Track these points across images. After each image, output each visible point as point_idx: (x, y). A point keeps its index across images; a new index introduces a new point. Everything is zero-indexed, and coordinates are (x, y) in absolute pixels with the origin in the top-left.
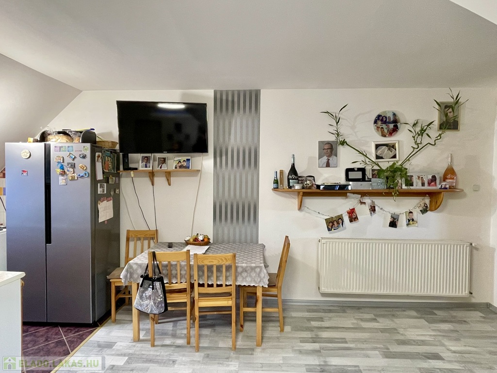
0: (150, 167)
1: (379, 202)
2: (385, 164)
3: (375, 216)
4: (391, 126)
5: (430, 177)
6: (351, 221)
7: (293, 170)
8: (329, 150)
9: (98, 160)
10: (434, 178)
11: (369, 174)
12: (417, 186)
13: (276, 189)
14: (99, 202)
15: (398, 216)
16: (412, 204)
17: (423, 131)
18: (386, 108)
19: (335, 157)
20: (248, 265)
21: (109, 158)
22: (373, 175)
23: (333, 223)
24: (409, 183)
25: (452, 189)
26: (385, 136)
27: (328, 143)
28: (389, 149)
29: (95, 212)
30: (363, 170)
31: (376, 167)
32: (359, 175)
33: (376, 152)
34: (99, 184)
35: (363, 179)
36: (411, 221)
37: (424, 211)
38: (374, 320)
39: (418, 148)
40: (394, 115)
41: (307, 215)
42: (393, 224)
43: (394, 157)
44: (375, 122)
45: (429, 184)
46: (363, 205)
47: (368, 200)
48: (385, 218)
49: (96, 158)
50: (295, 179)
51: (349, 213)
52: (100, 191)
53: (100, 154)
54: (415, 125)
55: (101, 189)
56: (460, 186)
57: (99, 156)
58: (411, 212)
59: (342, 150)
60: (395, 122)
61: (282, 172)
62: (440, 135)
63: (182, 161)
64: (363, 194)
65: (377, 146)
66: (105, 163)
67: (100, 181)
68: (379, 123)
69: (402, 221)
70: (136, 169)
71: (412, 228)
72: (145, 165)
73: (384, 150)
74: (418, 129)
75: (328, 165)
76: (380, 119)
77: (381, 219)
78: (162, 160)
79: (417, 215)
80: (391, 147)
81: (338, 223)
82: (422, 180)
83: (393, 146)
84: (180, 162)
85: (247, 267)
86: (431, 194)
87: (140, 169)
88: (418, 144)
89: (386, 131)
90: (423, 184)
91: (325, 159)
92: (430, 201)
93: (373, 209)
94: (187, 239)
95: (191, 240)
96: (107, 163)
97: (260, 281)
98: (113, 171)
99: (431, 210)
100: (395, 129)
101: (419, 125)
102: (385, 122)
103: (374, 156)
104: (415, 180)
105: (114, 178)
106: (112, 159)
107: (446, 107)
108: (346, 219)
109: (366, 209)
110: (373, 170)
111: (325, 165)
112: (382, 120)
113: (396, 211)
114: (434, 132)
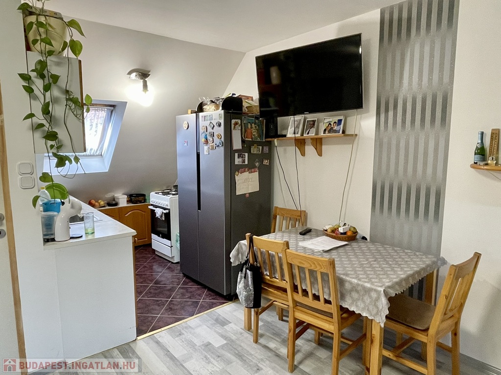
0: (298, 133)
9: (235, 128)
14: (237, 173)
20: (360, 283)
21: (253, 124)
29: (231, 184)
34: (236, 155)
49: (233, 126)
52: (238, 161)
53: (239, 121)
55: (241, 159)
57: (236, 124)
61: (495, 134)
63: (332, 123)
66: (246, 131)
67: (237, 151)
70: (285, 136)
72: (293, 131)
78: (311, 123)
84: (330, 124)
85: (358, 285)
87: (289, 135)
94: (327, 227)
95: (329, 230)
96: (249, 131)
97: (376, 314)
98: (259, 140)
105: (261, 147)
106: (258, 125)
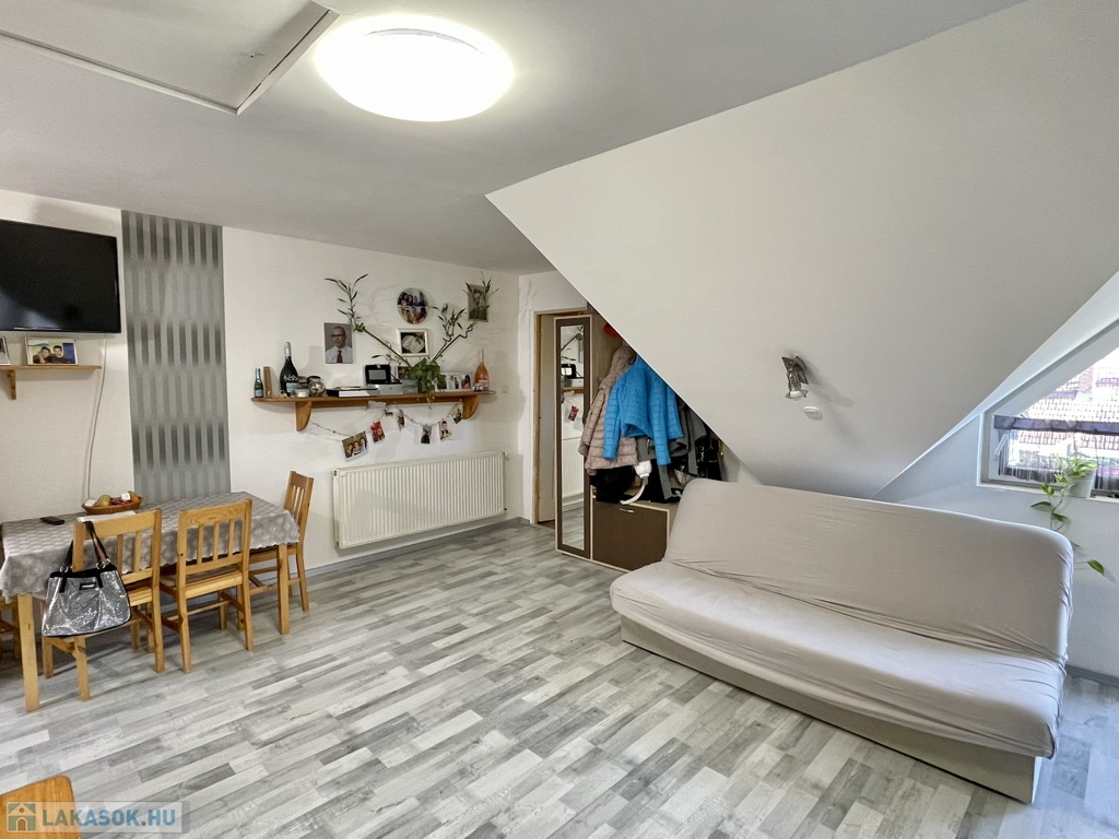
1: (409, 411)
2: (413, 360)
3: (404, 430)
4: (419, 309)
5: (464, 377)
6: (375, 440)
7: (289, 368)
8: (339, 339)
10: (467, 379)
11: (394, 373)
12: (450, 389)
13: (258, 399)
15: (431, 427)
16: (444, 411)
17: (454, 320)
18: (413, 284)
19: (349, 348)
22: (400, 375)
23: (353, 446)
24: (442, 385)
25: (486, 391)
26: (411, 322)
27: (339, 327)
28: (417, 340)
30: (386, 368)
31: (403, 365)
32: (382, 375)
33: (402, 343)
35: (387, 381)
36: (445, 433)
37: (457, 420)
38: (416, 564)
39: (450, 340)
40: (421, 294)
41: (313, 436)
42: (426, 440)
43: (423, 350)
44: (400, 303)
45: (463, 385)
46: (389, 417)
47: (394, 409)
48: (416, 432)
50: (295, 382)
51: (372, 429)
54: (445, 310)
56: (491, 388)
58: (444, 422)
59: (357, 338)
60: (423, 304)
61: (267, 370)
62: (471, 326)
63: (51, 348)
64: (390, 401)
65: (403, 335)
68: (405, 303)
69: (436, 434)
71: (446, 442)
73: (411, 341)
74: (449, 317)
75: (340, 360)
76: (405, 299)
77: (412, 433)
79: (451, 425)
80: (419, 337)
81: (360, 445)
82: (456, 382)
83: (422, 337)
84: (45, 348)
86: (465, 398)
88: (450, 336)
89: (412, 315)
90: (457, 387)
91: (335, 350)
92: (464, 408)
93: (401, 422)
94: (91, 502)
97: (284, 538)
99: (465, 418)
100: (423, 314)
101: (449, 311)
102: (411, 304)
103: (400, 348)
104: (448, 380)
107: (476, 291)
108: (370, 438)
109: (393, 421)
110: (400, 368)
111: (336, 360)
112: (407, 300)
113: (427, 421)
114: (464, 321)
